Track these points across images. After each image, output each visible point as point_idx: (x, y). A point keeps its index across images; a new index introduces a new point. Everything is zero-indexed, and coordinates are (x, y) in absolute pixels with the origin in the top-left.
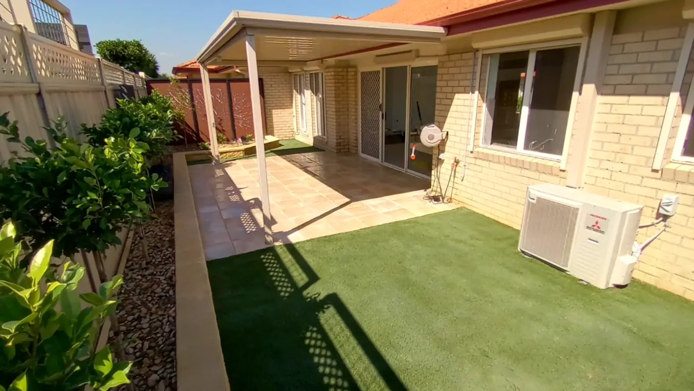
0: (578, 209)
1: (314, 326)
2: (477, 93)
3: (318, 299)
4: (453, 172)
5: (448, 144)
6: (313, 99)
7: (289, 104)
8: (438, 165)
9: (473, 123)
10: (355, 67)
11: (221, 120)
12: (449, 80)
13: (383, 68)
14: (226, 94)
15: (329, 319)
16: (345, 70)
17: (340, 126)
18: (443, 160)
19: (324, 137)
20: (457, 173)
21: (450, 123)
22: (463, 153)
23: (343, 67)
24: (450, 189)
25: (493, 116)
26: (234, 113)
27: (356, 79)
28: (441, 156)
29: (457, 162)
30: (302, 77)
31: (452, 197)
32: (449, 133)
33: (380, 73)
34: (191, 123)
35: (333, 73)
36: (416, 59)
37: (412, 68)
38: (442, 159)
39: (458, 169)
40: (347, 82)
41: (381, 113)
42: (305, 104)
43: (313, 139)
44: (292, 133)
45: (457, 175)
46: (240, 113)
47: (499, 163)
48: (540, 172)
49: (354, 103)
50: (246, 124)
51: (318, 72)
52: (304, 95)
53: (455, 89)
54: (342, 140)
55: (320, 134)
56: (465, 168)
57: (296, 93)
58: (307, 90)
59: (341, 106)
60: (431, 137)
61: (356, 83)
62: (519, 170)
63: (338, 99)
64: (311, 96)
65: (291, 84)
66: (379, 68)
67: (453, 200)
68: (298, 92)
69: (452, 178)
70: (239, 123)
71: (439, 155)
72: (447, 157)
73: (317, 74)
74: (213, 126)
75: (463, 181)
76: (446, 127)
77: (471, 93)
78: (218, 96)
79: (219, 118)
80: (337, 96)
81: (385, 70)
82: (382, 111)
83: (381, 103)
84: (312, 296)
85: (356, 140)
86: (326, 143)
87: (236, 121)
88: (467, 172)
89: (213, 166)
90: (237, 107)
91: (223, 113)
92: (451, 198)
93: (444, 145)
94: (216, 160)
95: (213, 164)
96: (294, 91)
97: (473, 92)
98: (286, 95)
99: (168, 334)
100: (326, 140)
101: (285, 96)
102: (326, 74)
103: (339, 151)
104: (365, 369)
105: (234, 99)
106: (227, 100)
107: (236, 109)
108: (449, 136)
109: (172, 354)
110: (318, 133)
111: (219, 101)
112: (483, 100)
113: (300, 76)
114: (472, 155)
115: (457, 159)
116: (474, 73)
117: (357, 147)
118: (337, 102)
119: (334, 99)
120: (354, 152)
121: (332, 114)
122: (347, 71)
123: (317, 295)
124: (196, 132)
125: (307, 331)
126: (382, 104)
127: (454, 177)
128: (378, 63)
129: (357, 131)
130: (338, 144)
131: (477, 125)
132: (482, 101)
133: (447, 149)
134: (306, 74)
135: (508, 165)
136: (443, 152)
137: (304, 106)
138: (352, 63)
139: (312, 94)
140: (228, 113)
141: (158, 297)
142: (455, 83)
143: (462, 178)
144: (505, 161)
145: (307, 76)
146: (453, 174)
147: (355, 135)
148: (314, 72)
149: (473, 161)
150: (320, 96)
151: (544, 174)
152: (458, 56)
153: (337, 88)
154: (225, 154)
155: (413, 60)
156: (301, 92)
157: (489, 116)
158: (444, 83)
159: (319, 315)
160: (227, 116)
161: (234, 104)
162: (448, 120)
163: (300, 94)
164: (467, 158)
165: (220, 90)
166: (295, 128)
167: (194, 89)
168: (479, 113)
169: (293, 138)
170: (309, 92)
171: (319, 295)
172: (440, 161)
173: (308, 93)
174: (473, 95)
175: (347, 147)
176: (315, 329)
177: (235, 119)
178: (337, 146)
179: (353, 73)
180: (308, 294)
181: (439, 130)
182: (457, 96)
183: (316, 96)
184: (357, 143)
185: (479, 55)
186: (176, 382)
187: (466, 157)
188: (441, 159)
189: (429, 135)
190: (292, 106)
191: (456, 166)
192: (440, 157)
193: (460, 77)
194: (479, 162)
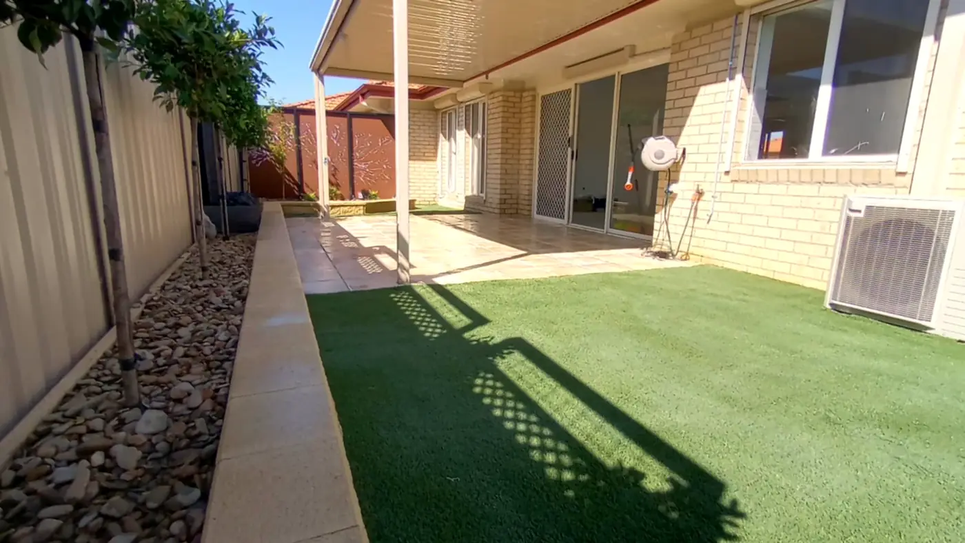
0: (952, 213)
1: (487, 372)
2: (739, 77)
3: (491, 343)
4: (693, 211)
5: (685, 167)
6: (468, 142)
7: (432, 155)
8: (666, 204)
9: (730, 127)
10: (534, 89)
11: (336, 169)
12: (688, 69)
13: (576, 84)
14: (345, 133)
15: (514, 366)
16: (518, 95)
17: (506, 174)
18: (676, 195)
19: (481, 195)
20: (698, 212)
21: (689, 136)
22: (711, 177)
23: (515, 91)
24: (686, 240)
25: (762, 117)
26: (355, 160)
27: (534, 106)
28: (673, 188)
29: (700, 194)
30: (453, 116)
31: (690, 251)
32: (687, 152)
33: (570, 92)
34: (293, 170)
35: (501, 98)
36: (631, 60)
37: (622, 76)
38: (675, 192)
39: (701, 205)
40: (520, 113)
41: (570, 150)
42: (455, 154)
43: (464, 201)
44: (434, 196)
45: (699, 214)
46: (362, 161)
47: (777, 182)
48: (857, 185)
49: (529, 141)
50: (370, 177)
51: (476, 101)
52: (455, 140)
53: (699, 80)
54: (509, 196)
55: (475, 192)
56: (715, 201)
57: (443, 138)
58: (459, 130)
59: (510, 146)
60: (659, 155)
61: (533, 112)
62: (816, 187)
63: (506, 136)
64: (466, 137)
65: (437, 126)
66: (570, 85)
67: (691, 256)
68: (445, 137)
69: (691, 220)
70: (360, 174)
71: (669, 185)
72: (682, 189)
73: (475, 106)
74: (325, 162)
75: (711, 222)
76: (683, 141)
77: (728, 79)
78: (335, 135)
79: (333, 166)
80: (505, 131)
81: (578, 87)
82: (572, 148)
83: (570, 135)
84: (479, 339)
85: (530, 195)
86: (485, 201)
87: (356, 173)
88: (718, 207)
89: (319, 219)
90: (359, 153)
91: (338, 159)
92: (687, 254)
93: (678, 171)
94: (324, 213)
95: (320, 218)
96: (441, 135)
97: (732, 78)
98: (429, 141)
99: (224, 343)
100: (484, 198)
101: (427, 143)
102: (490, 102)
103: (503, 212)
104: (597, 429)
105: (356, 142)
106: (346, 143)
107: (358, 155)
108: (686, 155)
109: (227, 365)
110: (472, 190)
111: (335, 142)
112: (749, 89)
113: (450, 114)
114: (728, 178)
115: (700, 188)
116: (735, 47)
117: (530, 205)
118: (505, 140)
119: (500, 135)
120: (526, 213)
121: (495, 158)
122: (521, 97)
123: (488, 339)
124: (299, 183)
125: (477, 376)
126: (573, 136)
127: (695, 218)
128: (569, 78)
129: (531, 184)
130: (503, 201)
131: (738, 131)
132: (746, 91)
133: (682, 176)
134: (459, 108)
135: (794, 182)
136: (676, 181)
137: (453, 155)
138: (528, 85)
139: (467, 135)
140: (346, 161)
141: (214, 309)
142: (702, 70)
143: (708, 218)
144: (788, 177)
145: (460, 110)
146: (692, 215)
147: (527, 187)
148: (472, 102)
149: (729, 187)
150: (479, 136)
151: (864, 187)
152: (707, 28)
153: (505, 120)
154: (338, 209)
155: (625, 62)
156: (450, 136)
157: (757, 116)
158: (681, 75)
159: (495, 360)
160: (344, 164)
161: (355, 148)
162: (686, 131)
163: (449, 140)
164: (718, 184)
165: (338, 127)
166: (439, 189)
167: (302, 124)
168: (741, 110)
169: (434, 203)
170: (464, 131)
171: (492, 338)
172: (670, 197)
173: (461, 134)
174: (732, 82)
175: (515, 206)
176: (489, 376)
177: (355, 170)
178: (501, 204)
179: (530, 98)
180: (473, 336)
181: (673, 145)
182: (703, 90)
183: (473, 137)
184: (530, 200)
185: (745, 18)
186: (227, 395)
187: (717, 182)
188: (671, 192)
189: (655, 152)
190: (436, 156)
191: (699, 200)
192: (670, 189)
193: (709, 59)
194: (740, 187)
